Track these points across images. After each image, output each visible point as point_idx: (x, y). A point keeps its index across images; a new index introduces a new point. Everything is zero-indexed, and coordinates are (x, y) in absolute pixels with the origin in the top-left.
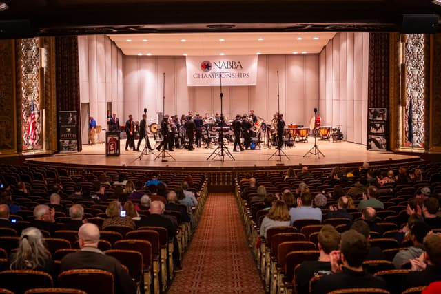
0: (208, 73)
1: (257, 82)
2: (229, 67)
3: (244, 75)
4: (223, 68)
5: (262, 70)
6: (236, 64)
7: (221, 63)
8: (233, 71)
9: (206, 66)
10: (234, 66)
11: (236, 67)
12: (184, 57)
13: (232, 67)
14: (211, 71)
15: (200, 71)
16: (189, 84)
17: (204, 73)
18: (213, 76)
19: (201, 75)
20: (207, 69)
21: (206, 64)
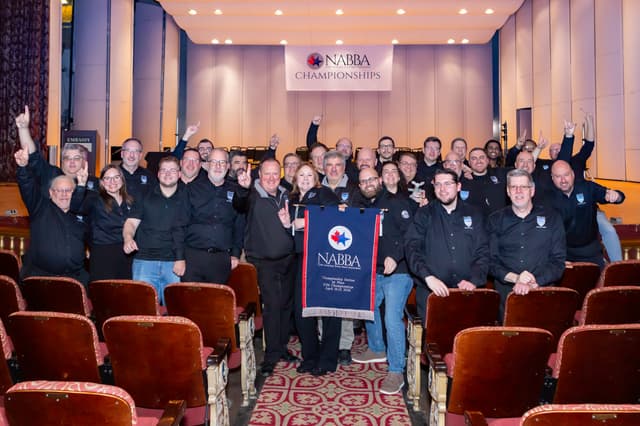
0: (317, 72)
1: (393, 86)
2: (350, 62)
3: (373, 74)
4: (341, 63)
5: (400, 69)
6: (361, 59)
7: (338, 58)
8: (357, 69)
9: (315, 62)
10: (357, 62)
11: (360, 64)
12: (282, 48)
13: (354, 63)
14: (322, 69)
15: (307, 69)
16: (289, 87)
17: (312, 71)
18: (325, 76)
19: (307, 74)
20: (316, 66)
21: (316, 58)
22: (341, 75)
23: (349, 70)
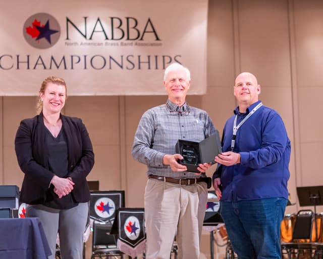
0: (47, 54)
2: (118, 34)
4: (99, 37)
5: (221, 49)
6: (141, 28)
7: (91, 25)
8: (132, 50)
9: (41, 31)
10: (133, 34)
11: (140, 37)
13: (125, 35)
14: (58, 49)
15: (22, 47)
17: (35, 53)
18: (63, 63)
19: (23, 58)
20: (43, 40)
21: (43, 24)
22: (98, 62)
23: (116, 49)
